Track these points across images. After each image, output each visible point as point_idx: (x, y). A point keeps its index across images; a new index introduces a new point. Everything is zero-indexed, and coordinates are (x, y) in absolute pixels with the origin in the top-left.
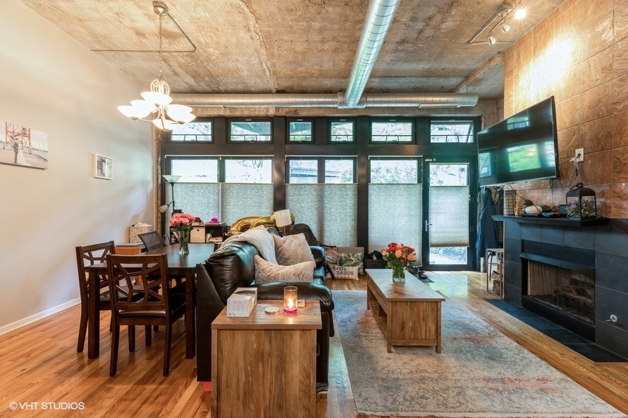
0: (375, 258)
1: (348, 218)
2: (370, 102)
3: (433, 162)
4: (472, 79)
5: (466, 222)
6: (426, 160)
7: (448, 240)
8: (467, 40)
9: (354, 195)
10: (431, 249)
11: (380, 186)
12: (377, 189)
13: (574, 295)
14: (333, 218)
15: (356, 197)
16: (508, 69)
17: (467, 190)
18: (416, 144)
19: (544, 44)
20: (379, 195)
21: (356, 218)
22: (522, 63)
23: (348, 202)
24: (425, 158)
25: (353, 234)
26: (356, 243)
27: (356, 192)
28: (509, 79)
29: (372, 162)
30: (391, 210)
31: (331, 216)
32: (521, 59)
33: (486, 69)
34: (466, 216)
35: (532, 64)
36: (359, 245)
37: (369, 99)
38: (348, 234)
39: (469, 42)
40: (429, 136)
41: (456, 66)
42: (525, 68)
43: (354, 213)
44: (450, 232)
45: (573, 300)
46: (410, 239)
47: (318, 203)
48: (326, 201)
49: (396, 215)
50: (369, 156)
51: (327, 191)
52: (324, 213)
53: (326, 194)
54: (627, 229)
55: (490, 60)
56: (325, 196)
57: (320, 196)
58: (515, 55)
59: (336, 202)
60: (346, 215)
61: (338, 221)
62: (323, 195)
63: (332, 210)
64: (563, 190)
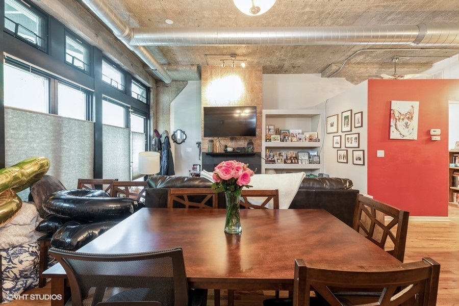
1: (86, 161)
3: (132, 112)
4: (174, 67)
6: (129, 110)
12: (107, 130)
14: (72, 162)
16: (204, 77)
17: (144, 135)
18: (125, 94)
20: (108, 137)
22: (213, 78)
23: (86, 142)
24: (130, 108)
28: (205, 82)
29: (103, 102)
30: (115, 152)
31: (70, 161)
32: (213, 76)
33: (188, 68)
39: (207, 55)
40: (131, 91)
47: (55, 142)
48: (64, 141)
49: (118, 155)
50: (103, 95)
51: (66, 127)
52: (62, 157)
53: (65, 130)
54: (259, 155)
55: (192, 65)
56: (63, 133)
57: (57, 133)
58: (209, 72)
59: (75, 141)
60: (85, 158)
61: (76, 167)
62: (61, 132)
63: (72, 152)
64: (236, 141)
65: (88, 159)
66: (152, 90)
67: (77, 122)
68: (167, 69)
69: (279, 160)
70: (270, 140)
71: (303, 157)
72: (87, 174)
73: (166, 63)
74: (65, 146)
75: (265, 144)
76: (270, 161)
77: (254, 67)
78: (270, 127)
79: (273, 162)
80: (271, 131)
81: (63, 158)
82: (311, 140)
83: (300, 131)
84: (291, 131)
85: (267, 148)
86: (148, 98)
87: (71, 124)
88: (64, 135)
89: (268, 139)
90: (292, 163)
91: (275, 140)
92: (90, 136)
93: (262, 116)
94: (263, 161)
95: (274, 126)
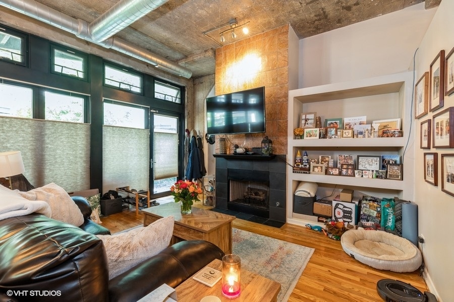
0: (112, 197)
1: (78, 159)
2: (116, 46)
3: (156, 113)
4: (190, 59)
5: (176, 159)
6: (152, 111)
7: (166, 173)
8: (204, 30)
9: (86, 136)
10: (155, 181)
11: (114, 128)
12: (111, 131)
13: (253, 196)
14: (59, 160)
15: (89, 138)
16: (218, 62)
17: (177, 137)
18: (144, 96)
19: (242, 54)
20: (113, 137)
21: (89, 159)
22: (228, 61)
23: (79, 143)
24: (151, 109)
25: (84, 176)
26: (89, 186)
27: (89, 133)
28: (219, 68)
29: (105, 104)
30: (124, 151)
31: (56, 159)
32: (227, 58)
33: (202, 56)
34: (177, 155)
35: (234, 63)
36: (92, 186)
37: (116, 42)
38: (79, 177)
39: (204, 32)
40: (154, 92)
41: (186, 45)
42: (229, 64)
43: (86, 154)
44: (167, 167)
45: (255, 199)
46: (140, 176)
47: (35, 143)
48: (48, 141)
49: (129, 155)
50: (103, 98)
51: (49, 129)
52: (44, 155)
53: (47, 132)
54: (283, 159)
55: (206, 51)
56: (46, 134)
57: (38, 134)
58: (223, 54)
59: (62, 142)
60: (76, 157)
61: (65, 164)
62: (43, 133)
63: (58, 151)
64: (253, 140)
65: (81, 158)
66: (186, 89)
67: (65, 124)
68: (186, 63)
69: (316, 169)
70: (301, 137)
71: (367, 166)
72: (80, 171)
73: (183, 56)
74: (50, 146)
75: (292, 143)
76: (302, 169)
77: (277, 30)
78: (309, 116)
79: (307, 170)
80: (309, 122)
81: (47, 157)
82: (385, 133)
83: (364, 119)
84: (346, 120)
85: (297, 149)
86: (182, 98)
87: (57, 126)
88: (46, 137)
89: (299, 136)
90: (340, 174)
91: (311, 136)
92: (84, 136)
93: (287, 100)
94: (289, 169)
95: (315, 114)
